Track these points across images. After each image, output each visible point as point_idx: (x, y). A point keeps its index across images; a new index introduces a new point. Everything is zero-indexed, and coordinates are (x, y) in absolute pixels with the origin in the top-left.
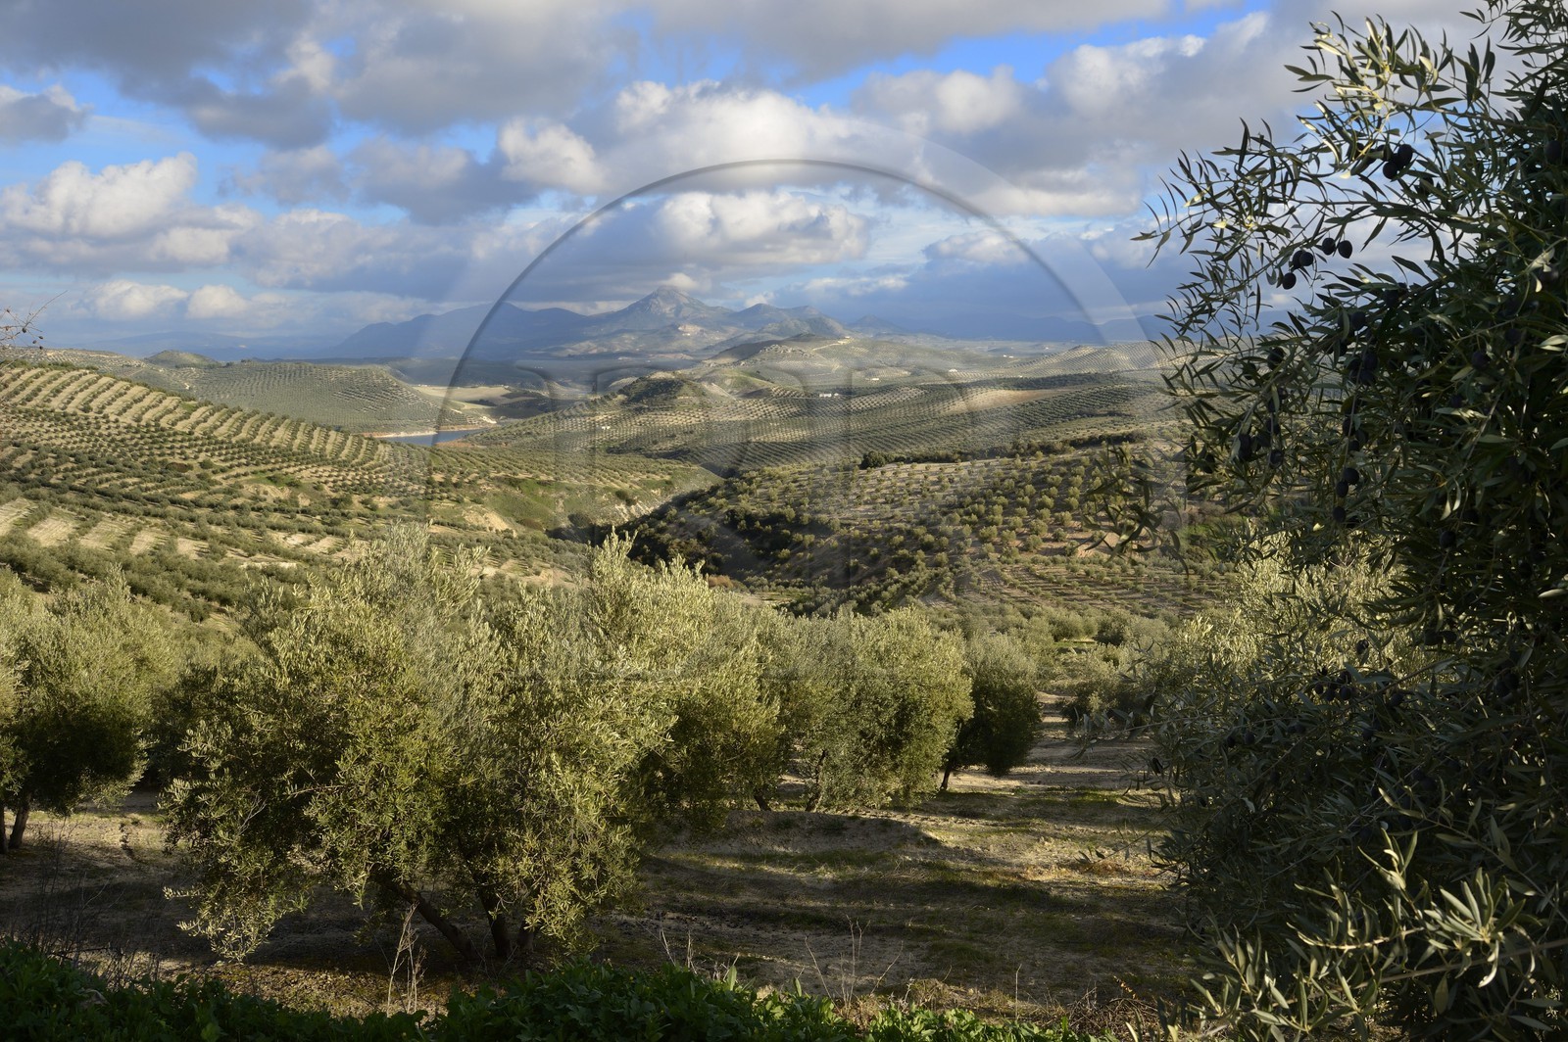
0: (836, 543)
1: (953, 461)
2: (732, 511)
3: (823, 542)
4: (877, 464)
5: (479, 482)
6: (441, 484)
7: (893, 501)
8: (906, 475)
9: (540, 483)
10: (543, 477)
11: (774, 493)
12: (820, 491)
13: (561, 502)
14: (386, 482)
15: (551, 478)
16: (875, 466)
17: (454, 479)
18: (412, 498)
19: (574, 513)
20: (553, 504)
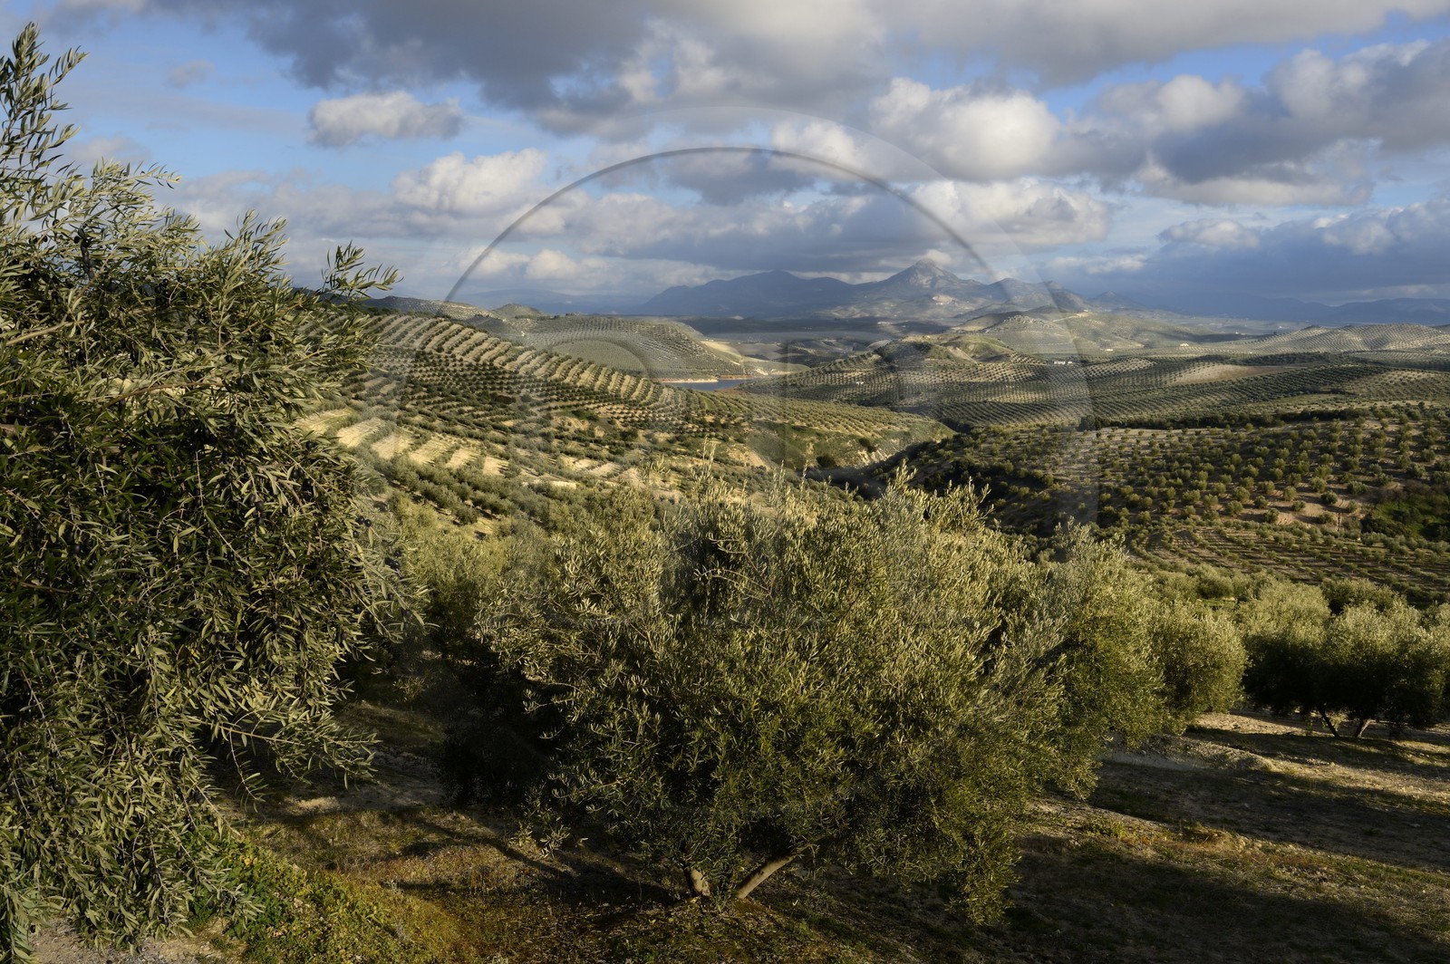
0: (1048, 496)
1: (1166, 428)
2: (957, 463)
3: (1036, 494)
4: (1094, 427)
5: (743, 424)
6: (711, 424)
7: (1105, 461)
8: (1119, 439)
9: (797, 429)
10: (798, 423)
11: (997, 448)
12: (1040, 449)
13: (811, 445)
14: (667, 421)
15: (805, 424)
16: (1092, 429)
17: (723, 421)
18: (686, 435)
19: (822, 455)
20: (803, 447)
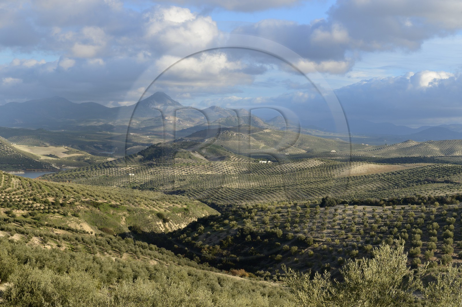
0: (312, 252)
1: (381, 205)
2: (242, 229)
3: (303, 251)
4: (331, 205)
5: (76, 203)
6: (53, 203)
7: (345, 228)
8: (351, 212)
9: (112, 206)
10: (113, 203)
11: (267, 219)
12: (297, 220)
13: (124, 218)
14: (20, 201)
15: (118, 203)
16: (330, 206)
17: (61, 201)
18: (36, 211)
19: (132, 225)
